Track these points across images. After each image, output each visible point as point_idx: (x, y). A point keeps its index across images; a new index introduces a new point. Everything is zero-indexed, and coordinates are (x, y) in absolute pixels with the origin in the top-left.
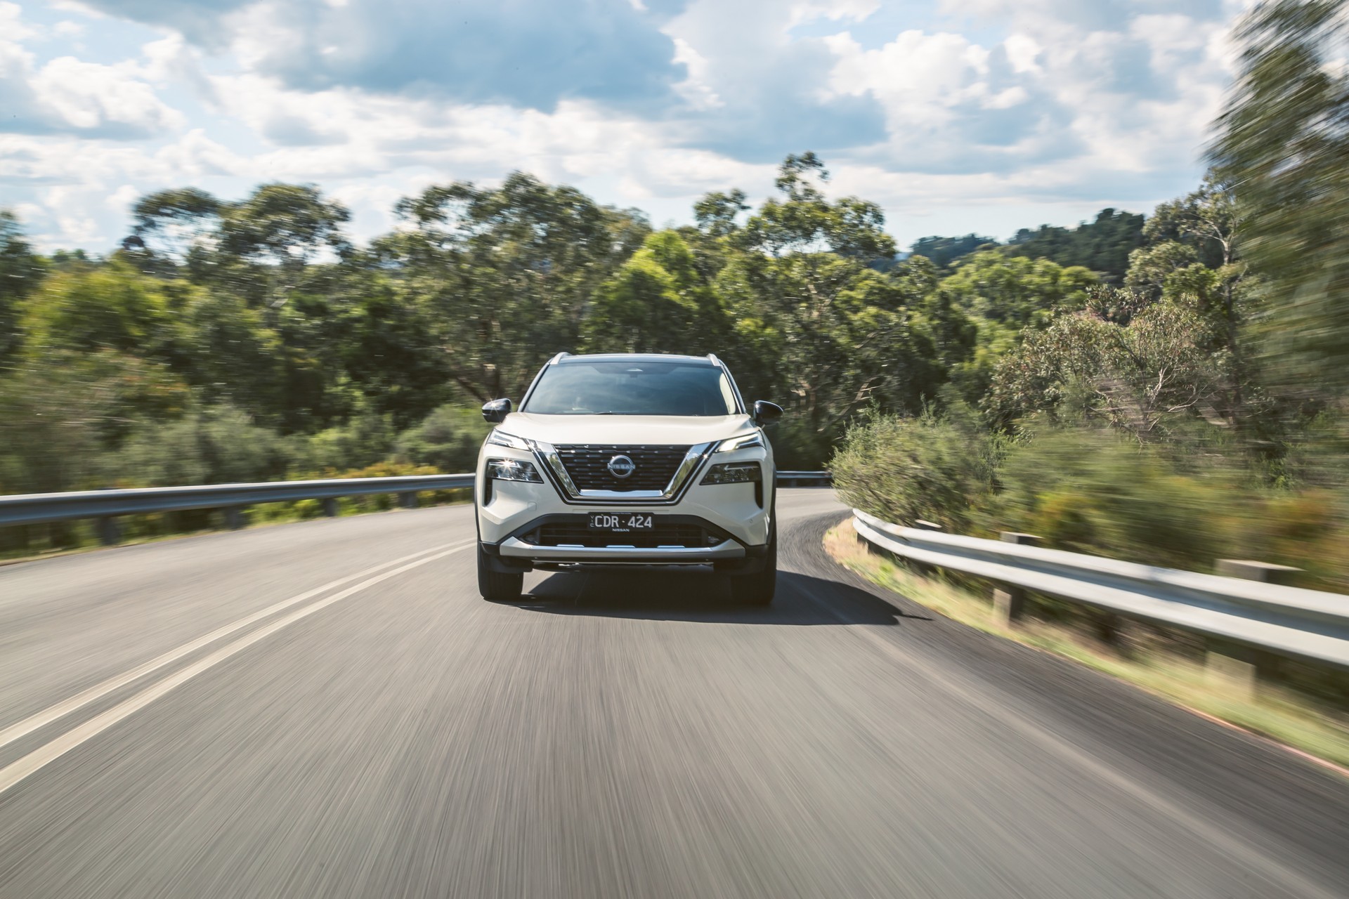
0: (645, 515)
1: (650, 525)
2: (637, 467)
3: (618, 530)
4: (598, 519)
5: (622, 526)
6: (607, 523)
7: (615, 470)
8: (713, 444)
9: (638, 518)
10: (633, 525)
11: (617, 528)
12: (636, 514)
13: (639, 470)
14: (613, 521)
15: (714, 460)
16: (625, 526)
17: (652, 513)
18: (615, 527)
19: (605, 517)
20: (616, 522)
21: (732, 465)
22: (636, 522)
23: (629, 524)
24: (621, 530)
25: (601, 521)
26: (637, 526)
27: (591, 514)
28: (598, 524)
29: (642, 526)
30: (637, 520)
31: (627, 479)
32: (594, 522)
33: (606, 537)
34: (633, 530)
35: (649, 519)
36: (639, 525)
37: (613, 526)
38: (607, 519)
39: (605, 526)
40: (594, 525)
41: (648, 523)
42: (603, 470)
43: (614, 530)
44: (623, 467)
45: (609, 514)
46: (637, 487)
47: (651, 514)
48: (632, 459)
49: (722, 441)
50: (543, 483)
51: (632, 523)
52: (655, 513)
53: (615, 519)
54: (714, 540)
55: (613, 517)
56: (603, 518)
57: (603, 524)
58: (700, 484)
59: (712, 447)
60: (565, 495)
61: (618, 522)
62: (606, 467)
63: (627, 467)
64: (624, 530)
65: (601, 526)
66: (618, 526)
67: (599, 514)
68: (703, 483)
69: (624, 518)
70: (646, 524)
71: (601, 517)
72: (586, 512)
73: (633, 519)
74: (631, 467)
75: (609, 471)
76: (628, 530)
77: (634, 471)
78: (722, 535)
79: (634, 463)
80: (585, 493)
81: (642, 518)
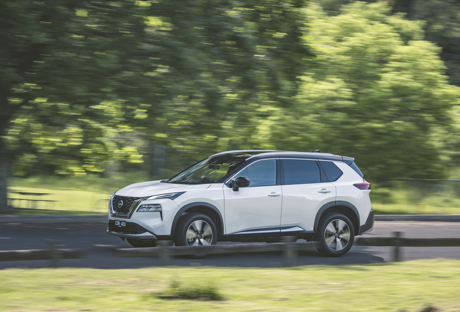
1: (125, 225)
19: (118, 222)
20: (119, 223)
21: (149, 205)
23: (122, 225)
30: (123, 223)
31: (121, 209)
32: (116, 223)
33: (118, 229)
34: (123, 227)
35: (125, 223)
39: (118, 225)
43: (119, 226)
44: (121, 204)
47: (125, 222)
52: (127, 221)
55: (119, 222)
58: (137, 212)
60: (111, 213)
62: (118, 204)
65: (116, 225)
67: (116, 220)
69: (121, 222)
72: (114, 220)
76: (121, 227)
77: (123, 206)
79: (123, 203)
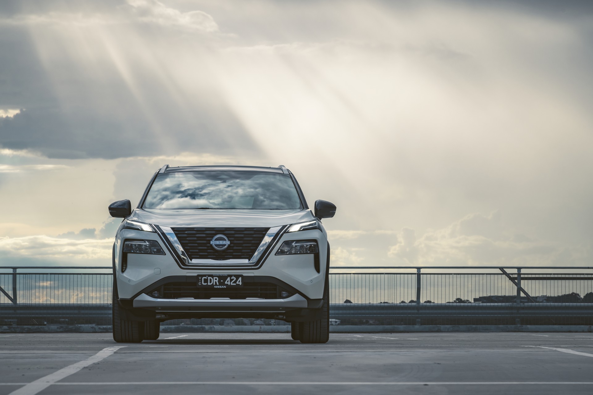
0: (237, 277)
1: (240, 283)
2: (231, 243)
3: (218, 287)
4: (204, 279)
5: (221, 284)
6: (210, 282)
7: (216, 245)
8: (284, 227)
9: (232, 278)
10: (229, 283)
11: (218, 285)
12: (231, 276)
13: (232, 245)
14: (215, 281)
15: (285, 238)
16: (223, 284)
17: (242, 275)
18: (216, 285)
19: (209, 278)
20: (217, 281)
21: (297, 241)
22: (230, 282)
23: (226, 283)
24: (220, 287)
25: (206, 281)
26: (232, 284)
27: (198, 276)
28: (204, 283)
29: (235, 284)
30: (231, 280)
31: (224, 251)
32: (201, 282)
33: (210, 292)
34: (229, 287)
35: (240, 279)
36: (232, 283)
37: (214, 284)
38: (211, 280)
39: (209, 284)
40: (202, 283)
41: (239, 282)
42: (208, 245)
43: (215, 287)
44: (221, 242)
45: (212, 276)
46: (231, 256)
48: (228, 237)
49: (291, 225)
50: (165, 255)
51: (228, 282)
52: (244, 275)
53: (216, 279)
54: (284, 294)
55: (214, 278)
56: (208, 279)
57: (207, 283)
58: (275, 255)
59: (284, 229)
60: (181, 263)
61: (218, 281)
62: (210, 243)
63: (224, 243)
64: (222, 287)
65: (206, 284)
66: (218, 284)
67: (205, 276)
68: (277, 253)
69: (222, 278)
70: (237, 283)
71: (206, 278)
72: (196, 275)
73: (229, 279)
74: (228, 243)
75: (211, 245)
76: (225, 287)
77: (229, 245)
78: (291, 291)
79: (229, 240)
80: (194, 261)
81: (235, 278)
